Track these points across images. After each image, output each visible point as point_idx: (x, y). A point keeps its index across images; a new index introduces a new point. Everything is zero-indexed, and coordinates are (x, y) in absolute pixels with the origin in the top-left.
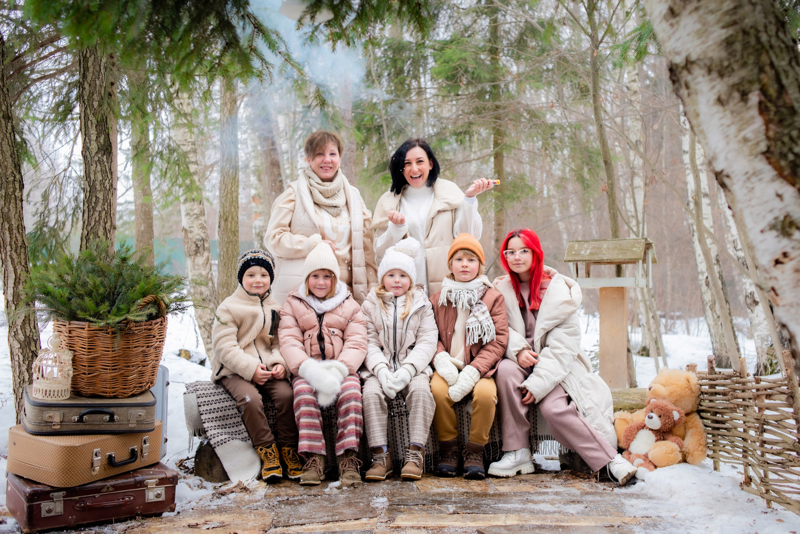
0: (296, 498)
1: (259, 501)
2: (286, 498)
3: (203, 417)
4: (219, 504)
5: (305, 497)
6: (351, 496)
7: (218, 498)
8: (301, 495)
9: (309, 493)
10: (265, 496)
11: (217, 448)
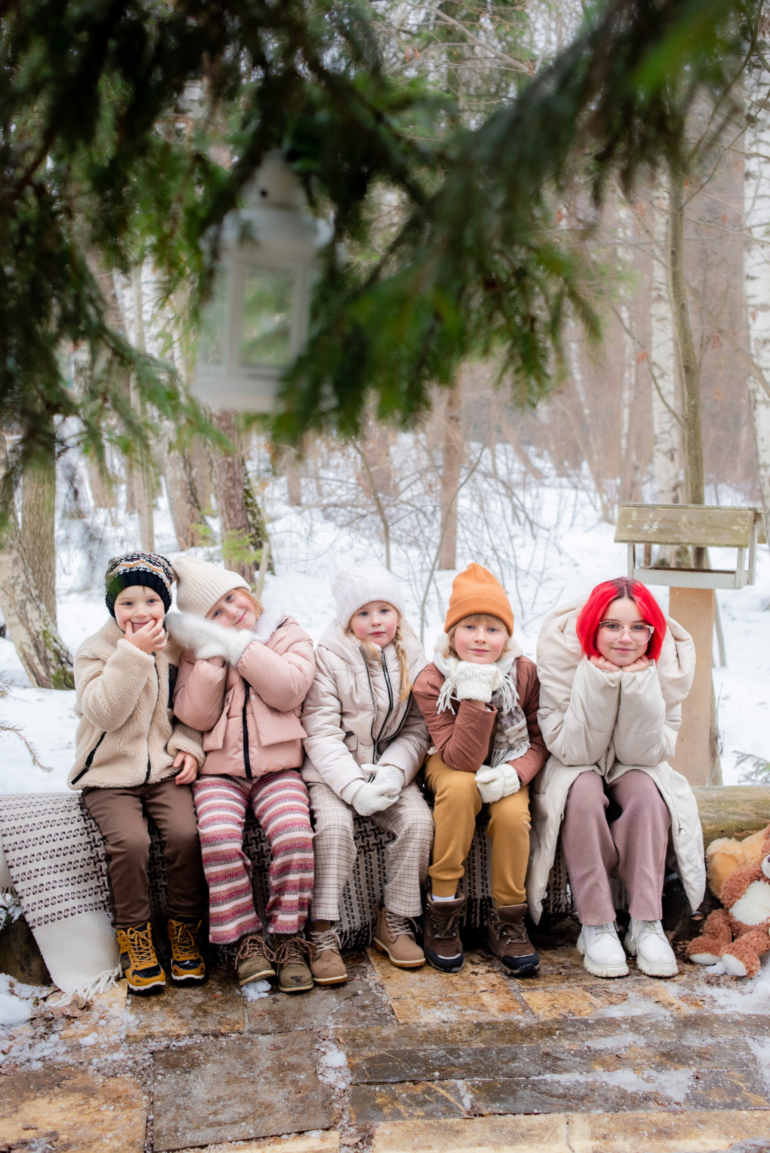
0: (182, 1044)
1: (115, 1048)
2: (165, 1042)
3: (14, 872)
4: (46, 1053)
5: (198, 1039)
6: (278, 1039)
7: (42, 1037)
8: (191, 1036)
9: (203, 1029)
10: (128, 1037)
11: (37, 927)
